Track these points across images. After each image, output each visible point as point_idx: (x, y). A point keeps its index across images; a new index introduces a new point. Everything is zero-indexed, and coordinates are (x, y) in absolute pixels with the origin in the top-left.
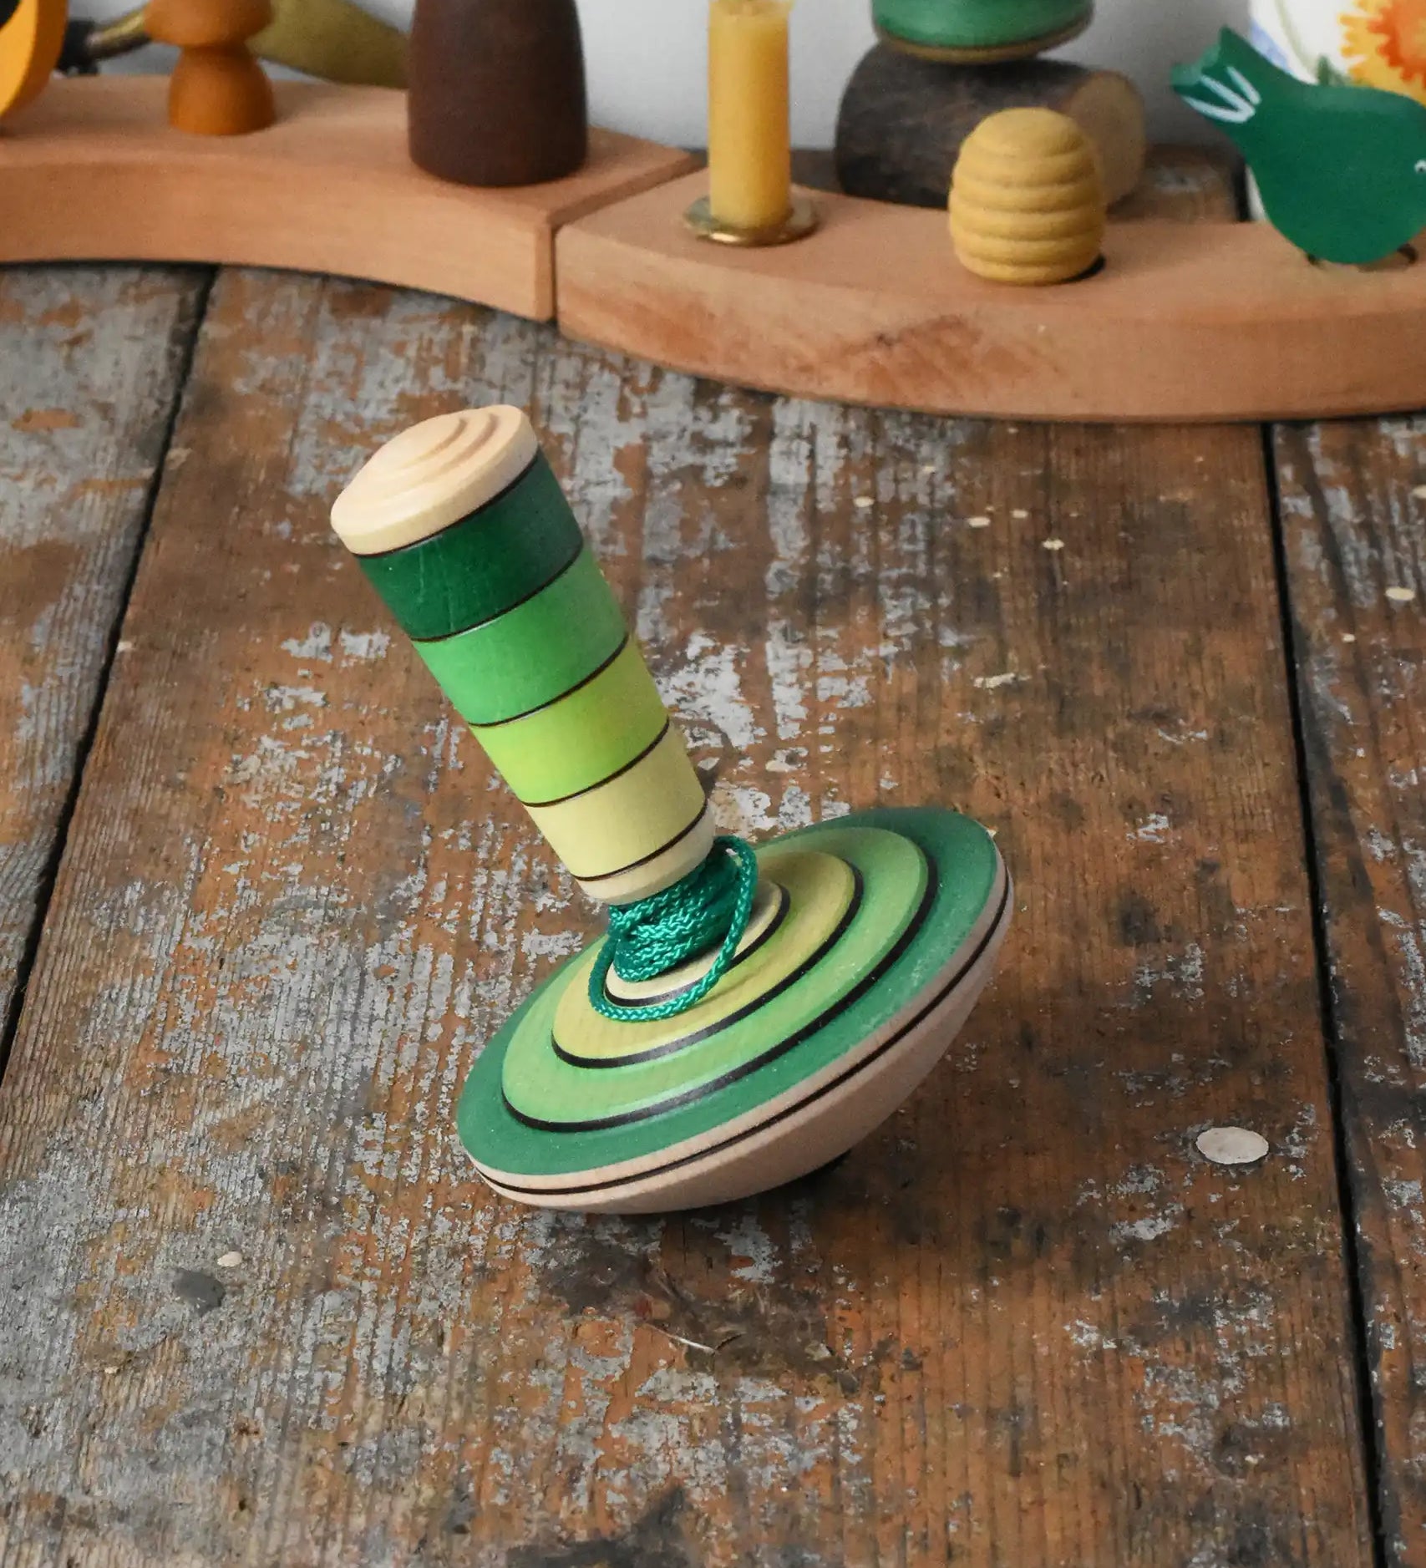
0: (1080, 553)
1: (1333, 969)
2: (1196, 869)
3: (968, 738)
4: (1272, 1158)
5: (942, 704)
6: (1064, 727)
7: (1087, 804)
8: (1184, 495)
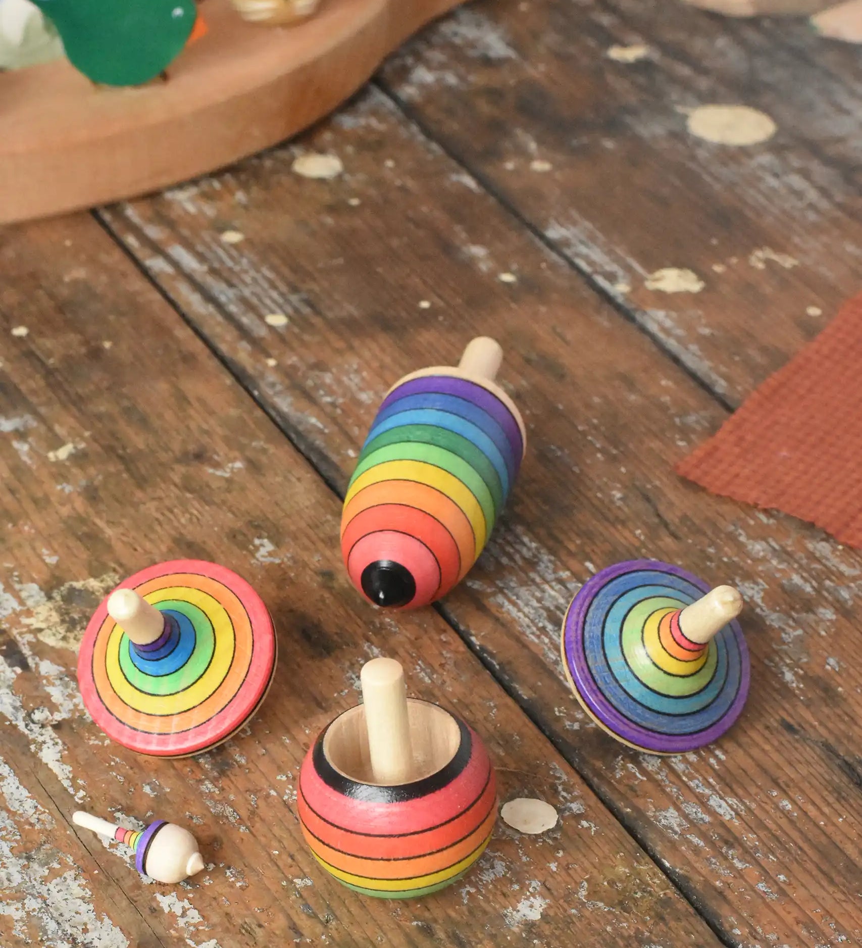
0: (41, 334)
1: (473, 639)
2: (319, 579)
3: (80, 504)
4: (563, 817)
5: (40, 482)
6: (141, 482)
7: (204, 542)
8: (80, 273)
